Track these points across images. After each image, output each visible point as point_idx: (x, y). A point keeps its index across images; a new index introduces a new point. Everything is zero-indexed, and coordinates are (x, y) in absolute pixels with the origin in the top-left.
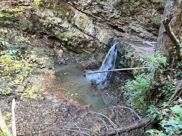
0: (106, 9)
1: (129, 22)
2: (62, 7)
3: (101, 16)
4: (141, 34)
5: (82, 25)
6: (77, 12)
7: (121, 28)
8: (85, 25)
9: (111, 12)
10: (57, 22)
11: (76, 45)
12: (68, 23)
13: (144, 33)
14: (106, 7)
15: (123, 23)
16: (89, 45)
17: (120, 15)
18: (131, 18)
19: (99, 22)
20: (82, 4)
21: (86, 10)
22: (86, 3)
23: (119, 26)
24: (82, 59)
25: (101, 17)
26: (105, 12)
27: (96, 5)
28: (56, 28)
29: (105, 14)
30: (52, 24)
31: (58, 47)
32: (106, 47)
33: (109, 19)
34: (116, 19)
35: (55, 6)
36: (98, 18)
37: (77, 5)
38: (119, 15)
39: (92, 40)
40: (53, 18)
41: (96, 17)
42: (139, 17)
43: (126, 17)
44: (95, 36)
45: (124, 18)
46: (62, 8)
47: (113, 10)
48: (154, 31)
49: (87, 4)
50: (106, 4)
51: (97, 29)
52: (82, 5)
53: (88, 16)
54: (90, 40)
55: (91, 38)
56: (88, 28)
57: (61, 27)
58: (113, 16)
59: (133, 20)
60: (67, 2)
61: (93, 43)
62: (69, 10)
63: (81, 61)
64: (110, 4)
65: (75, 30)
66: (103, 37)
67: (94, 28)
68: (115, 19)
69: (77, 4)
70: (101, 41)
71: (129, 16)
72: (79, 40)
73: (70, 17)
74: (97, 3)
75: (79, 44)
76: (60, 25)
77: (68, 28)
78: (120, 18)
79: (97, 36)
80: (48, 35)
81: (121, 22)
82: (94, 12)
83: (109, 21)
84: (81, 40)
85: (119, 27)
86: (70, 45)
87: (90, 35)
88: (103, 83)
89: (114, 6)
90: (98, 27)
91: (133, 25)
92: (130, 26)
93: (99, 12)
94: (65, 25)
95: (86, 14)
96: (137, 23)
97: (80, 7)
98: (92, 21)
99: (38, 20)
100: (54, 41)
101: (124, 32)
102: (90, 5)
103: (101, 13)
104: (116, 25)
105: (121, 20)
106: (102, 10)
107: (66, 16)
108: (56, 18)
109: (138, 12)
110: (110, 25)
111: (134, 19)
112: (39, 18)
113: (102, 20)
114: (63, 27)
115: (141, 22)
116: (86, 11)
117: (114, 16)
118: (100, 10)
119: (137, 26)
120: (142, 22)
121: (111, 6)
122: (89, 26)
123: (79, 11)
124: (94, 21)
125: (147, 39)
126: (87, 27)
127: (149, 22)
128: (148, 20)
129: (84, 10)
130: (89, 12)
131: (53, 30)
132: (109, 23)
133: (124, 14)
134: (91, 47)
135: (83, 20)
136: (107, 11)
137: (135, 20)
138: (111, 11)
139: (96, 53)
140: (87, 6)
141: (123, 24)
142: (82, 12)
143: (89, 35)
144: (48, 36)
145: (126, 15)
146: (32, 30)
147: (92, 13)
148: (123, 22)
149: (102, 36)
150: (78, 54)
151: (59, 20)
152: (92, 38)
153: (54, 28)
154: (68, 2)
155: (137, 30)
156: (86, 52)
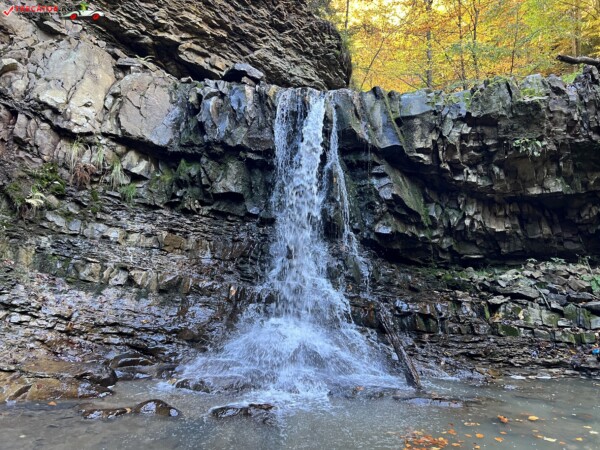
1: (257, 29)
7: (201, 62)
15: (223, 34)
18: (262, 12)
23: (187, 44)
66: (92, 96)
70: (87, 128)
81: (206, 20)
85: (187, 57)
96: (290, 45)
104: (174, 37)
111: (276, 20)
132: (109, 16)
148: (223, 26)
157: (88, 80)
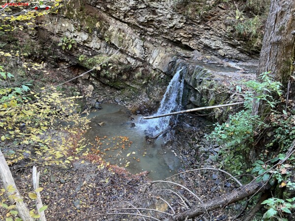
0: (161, 15)
1: (200, 32)
2: (88, 14)
3: (153, 26)
4: (220, 51)
5: (122, 42)
6: (114, 22)
7: (188, 44)
8: (127, 42)
9: (170, 19)
10: (80, 39)
11: (115, 76)
12: (100, 41)
13: (225, 49)
14: (161, 11)
15: (191, 36)
16: (137, 75)
17: (185, 23)
18: (201, 26)
19: (151, 36)
20: (121, 7)
21: (128, 17)
22: (128, 6)
23: (183, 40)
24: (127, 98)
25: (153, 28)
26: (160, 18)
27: (143, 8)
28: (80, 50)
29: (160, 22)
30: (72, 44)
31: (84, 81)
32: (164, 77)
33: (166, 31)
34: (178, 29)
35: (76, 13)
36: (148, 29)
37: (112, 10)
38: (182, 22)
39: (141, 67)
40: (74, 34)
41: (145, 28)
42: (215, 24)
43: (194, 25)
44: (144, 59)
45: (191, 27)
46: (87, 16)
47: (172, 15)
48: (240, 45)
49: (128, 8)
50: (160, 7)
51: (148, 48)
52: (121, 9)
53: (131, 27)
54: (137, 66)
55: (139, 63)
56: (133, 46)
57: (88, 47)
58: (172, 26)
59: (206, 29)
60: (95, 7)
61: (142, 71)
62: (100, 19)
63: (126, 102)
64: (166, 6)
65: (111, 51)
66: (158, 60)
67: (143, 46)
68: (176, 29)
69: (113, 8)
70: (156, 67)
71: (199, 23)
72: (120, 68)
73: (102, 31)
74: (146, 5)
75: (120, 74)
76: (87, 45)
77: (100, 48)
78: (184, 27)
79: (148, 59)
80: (67, 62)
81: (186, 33)
82: (142, 19)
83: (166, 34)
84: (123, 67)
85: (184, 43)
86: (105, 76)
87: (137, 59)
88: (165, 135)
89: (174, 9)
90: (149, 45)
91: (206, 38)
92: (201, 40)
93: (149, 19)
94: (95, 44)
95: (129, 24)
96: (212, 34)
97: (117, 13)
98: (139, 34)
99: (50, 39)
100: (79, 72)
101: (192, 50)
102: (133, 9)
103: (152, 21)
104: (179, 39)
105: (185, 30)
106: (155, 17)
107: (95, 29)
108: (79, 34)
109: (213, 16)
110: (169, 41)
111: (207, 27)
112: (51, 34)
113: (155, 33)
114: (91, 47)
115: (218, 31)
116: (128, 19)
117: (174, 25)
118: (151, 16)
119: (212, 39)
120: (221, 32)
121: (169, 8)
122: (134, 44)
123: (117, 19)
124: (143, 35)
125: (229, 58)
126: (131, 44)
127: (232, 31)
128: (229, 29)
129: (124, 18)
130: (133, 21)
131: (75, 54)
132: (167, 37)
133: (190, 21)
134: (139, 78)
135: (123, 33)
136: (162, 17)
137: (209, 30)
138: (169, 16)
139: (149, 87)
140: (129, 11)
141: (190, 38)
142: (121, 21)
143: (135, 59)
144: (67, 64)
145: (194, 22)
146: (40, 55)
147: (138, 22)
148: (190, 34)
149: (157, 58)
150: (119, 90)
151: (85, 37)
152: (141, 63)
153: (76, 49)
154: (98, 6)
155: (213, 45)
156: (132, 87)
157: (158, 57)
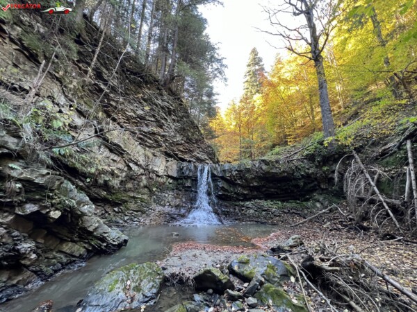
1: (194, 149)
5: (127, 144)
7: (183, 157)
8: (131, 146)
9: (174, 136)
14: (167, 129)
18: (195, 145)
19: (149, 147)
21: (130, 123)
22: (135, 113)
23: (179, 154)
25: (152, 140)
29: (164, 136)
32: (172, 181)
33: (167, 144)
34: (179, 144)
36: (149, 140)
39: (142, 174)
41: (146, 139)
44: (145, 167)
51: (148, 157)
52: (127, 113)
54: (139, 173)
55: (142, 171)
56: (136, 152)
61: (145, 179)
65: (105, 153)
66: (162, 167)
70: (162, 174)
75: (123, 182)
79: (151, 167)
83: (165, 147)
87: (139, 166)
90: (149, 154)
105: (184, 146)
108: (70, 113)
113: (153, 145)
116: (128, 125)
117: (177, 141)
123: (113, 120)
124: (141, 144)
129: (124, 122)
132: (165, 150)
134: (145, 187)
135: (128, 136)
138: (172, 134)
139: (156, 195)
140: (135, 118)
142: (119, 124)
150: (117, 205)
157: (162, 164)
